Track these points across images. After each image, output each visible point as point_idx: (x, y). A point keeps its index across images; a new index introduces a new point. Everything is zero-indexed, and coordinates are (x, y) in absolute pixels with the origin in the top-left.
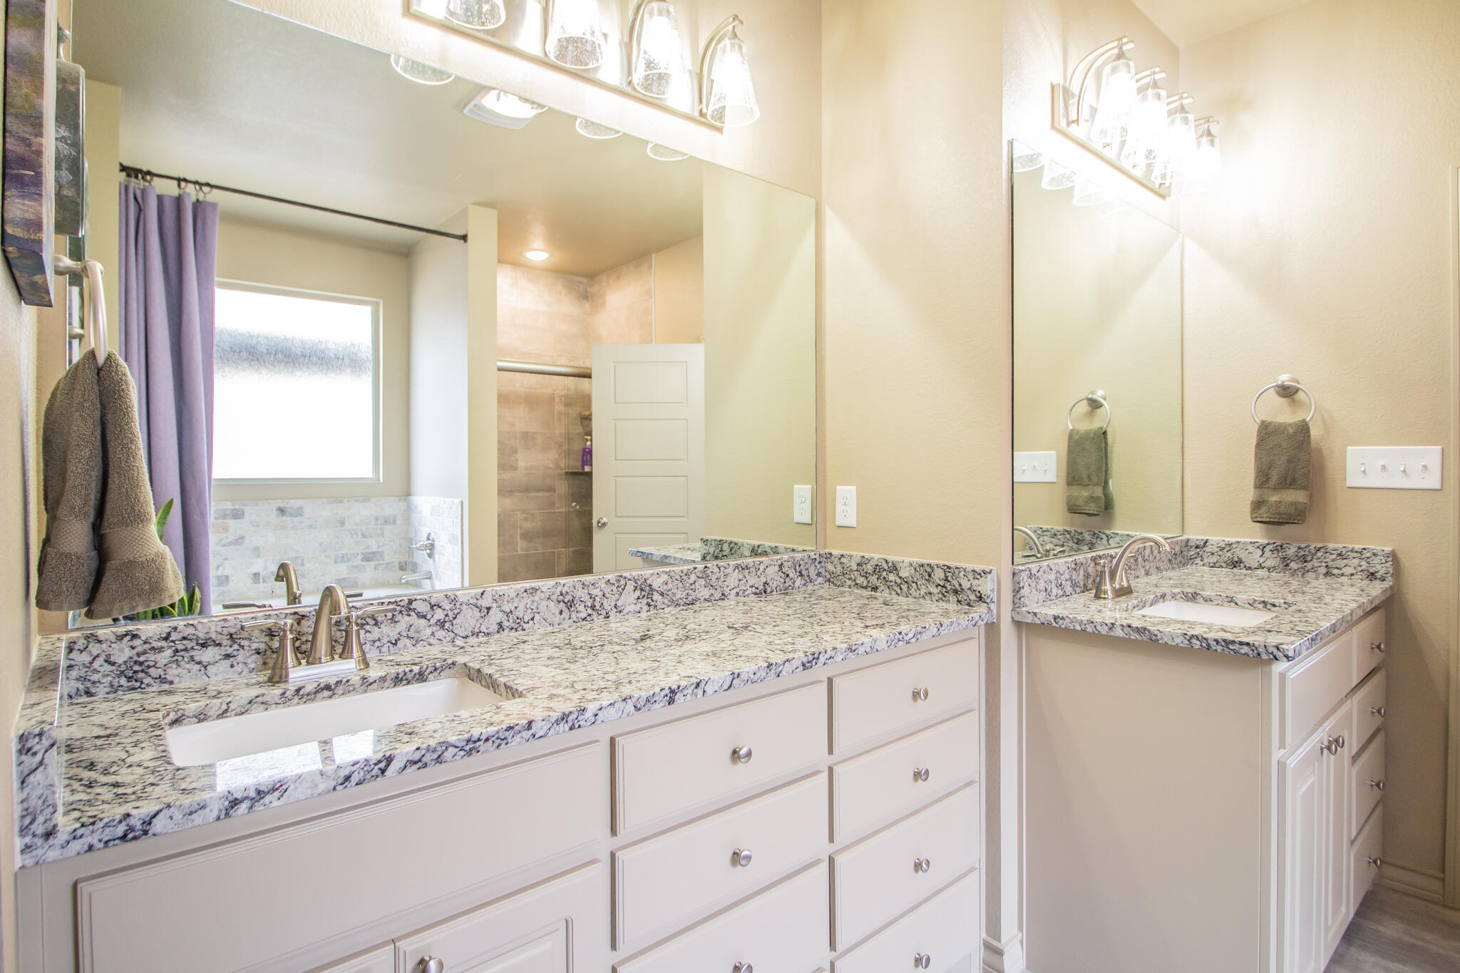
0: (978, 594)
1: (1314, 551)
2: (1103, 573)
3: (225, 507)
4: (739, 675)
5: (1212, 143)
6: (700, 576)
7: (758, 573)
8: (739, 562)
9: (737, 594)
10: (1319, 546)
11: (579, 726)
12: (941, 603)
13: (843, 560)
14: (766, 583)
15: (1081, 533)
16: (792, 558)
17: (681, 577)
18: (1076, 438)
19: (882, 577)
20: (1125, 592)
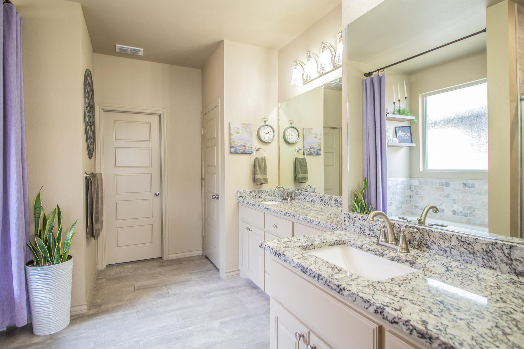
3: (443, 181)
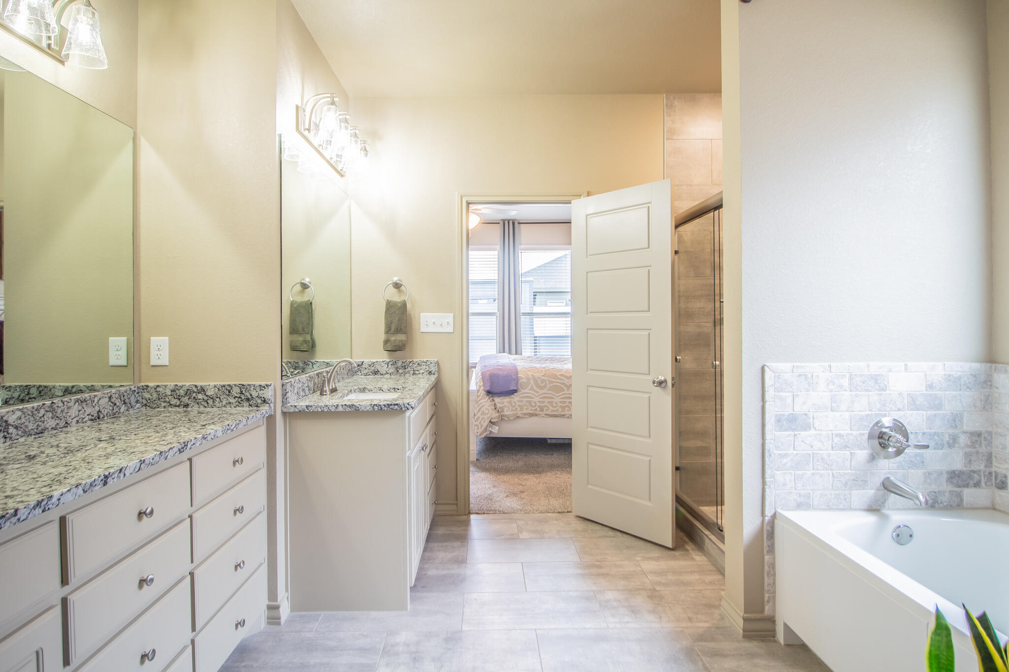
0: (263, 399)
1: (408, 363)
2: (324, 381)
4: (144, 461)
5: (366, 155)
6: (48, 410)
7: (94, 404)
8: (78, 397)
9: (78, 422)
10: (411, 360)
11: (49, 509)
12: (238, 408)
13: (158, 389)
14: (99, 411)
15: (297, 363)
16: (118, 391)
17: (32, 412)
18: (296, 306)
19: (192, 397)
20: (334, 390)
